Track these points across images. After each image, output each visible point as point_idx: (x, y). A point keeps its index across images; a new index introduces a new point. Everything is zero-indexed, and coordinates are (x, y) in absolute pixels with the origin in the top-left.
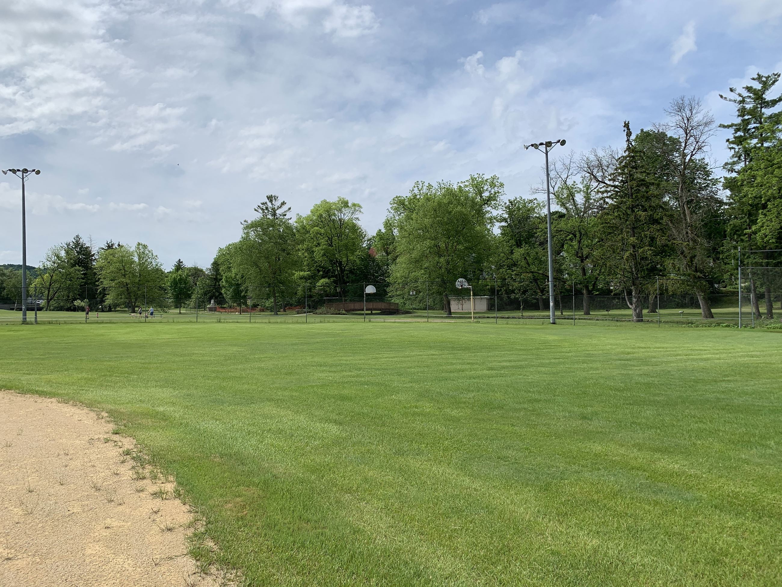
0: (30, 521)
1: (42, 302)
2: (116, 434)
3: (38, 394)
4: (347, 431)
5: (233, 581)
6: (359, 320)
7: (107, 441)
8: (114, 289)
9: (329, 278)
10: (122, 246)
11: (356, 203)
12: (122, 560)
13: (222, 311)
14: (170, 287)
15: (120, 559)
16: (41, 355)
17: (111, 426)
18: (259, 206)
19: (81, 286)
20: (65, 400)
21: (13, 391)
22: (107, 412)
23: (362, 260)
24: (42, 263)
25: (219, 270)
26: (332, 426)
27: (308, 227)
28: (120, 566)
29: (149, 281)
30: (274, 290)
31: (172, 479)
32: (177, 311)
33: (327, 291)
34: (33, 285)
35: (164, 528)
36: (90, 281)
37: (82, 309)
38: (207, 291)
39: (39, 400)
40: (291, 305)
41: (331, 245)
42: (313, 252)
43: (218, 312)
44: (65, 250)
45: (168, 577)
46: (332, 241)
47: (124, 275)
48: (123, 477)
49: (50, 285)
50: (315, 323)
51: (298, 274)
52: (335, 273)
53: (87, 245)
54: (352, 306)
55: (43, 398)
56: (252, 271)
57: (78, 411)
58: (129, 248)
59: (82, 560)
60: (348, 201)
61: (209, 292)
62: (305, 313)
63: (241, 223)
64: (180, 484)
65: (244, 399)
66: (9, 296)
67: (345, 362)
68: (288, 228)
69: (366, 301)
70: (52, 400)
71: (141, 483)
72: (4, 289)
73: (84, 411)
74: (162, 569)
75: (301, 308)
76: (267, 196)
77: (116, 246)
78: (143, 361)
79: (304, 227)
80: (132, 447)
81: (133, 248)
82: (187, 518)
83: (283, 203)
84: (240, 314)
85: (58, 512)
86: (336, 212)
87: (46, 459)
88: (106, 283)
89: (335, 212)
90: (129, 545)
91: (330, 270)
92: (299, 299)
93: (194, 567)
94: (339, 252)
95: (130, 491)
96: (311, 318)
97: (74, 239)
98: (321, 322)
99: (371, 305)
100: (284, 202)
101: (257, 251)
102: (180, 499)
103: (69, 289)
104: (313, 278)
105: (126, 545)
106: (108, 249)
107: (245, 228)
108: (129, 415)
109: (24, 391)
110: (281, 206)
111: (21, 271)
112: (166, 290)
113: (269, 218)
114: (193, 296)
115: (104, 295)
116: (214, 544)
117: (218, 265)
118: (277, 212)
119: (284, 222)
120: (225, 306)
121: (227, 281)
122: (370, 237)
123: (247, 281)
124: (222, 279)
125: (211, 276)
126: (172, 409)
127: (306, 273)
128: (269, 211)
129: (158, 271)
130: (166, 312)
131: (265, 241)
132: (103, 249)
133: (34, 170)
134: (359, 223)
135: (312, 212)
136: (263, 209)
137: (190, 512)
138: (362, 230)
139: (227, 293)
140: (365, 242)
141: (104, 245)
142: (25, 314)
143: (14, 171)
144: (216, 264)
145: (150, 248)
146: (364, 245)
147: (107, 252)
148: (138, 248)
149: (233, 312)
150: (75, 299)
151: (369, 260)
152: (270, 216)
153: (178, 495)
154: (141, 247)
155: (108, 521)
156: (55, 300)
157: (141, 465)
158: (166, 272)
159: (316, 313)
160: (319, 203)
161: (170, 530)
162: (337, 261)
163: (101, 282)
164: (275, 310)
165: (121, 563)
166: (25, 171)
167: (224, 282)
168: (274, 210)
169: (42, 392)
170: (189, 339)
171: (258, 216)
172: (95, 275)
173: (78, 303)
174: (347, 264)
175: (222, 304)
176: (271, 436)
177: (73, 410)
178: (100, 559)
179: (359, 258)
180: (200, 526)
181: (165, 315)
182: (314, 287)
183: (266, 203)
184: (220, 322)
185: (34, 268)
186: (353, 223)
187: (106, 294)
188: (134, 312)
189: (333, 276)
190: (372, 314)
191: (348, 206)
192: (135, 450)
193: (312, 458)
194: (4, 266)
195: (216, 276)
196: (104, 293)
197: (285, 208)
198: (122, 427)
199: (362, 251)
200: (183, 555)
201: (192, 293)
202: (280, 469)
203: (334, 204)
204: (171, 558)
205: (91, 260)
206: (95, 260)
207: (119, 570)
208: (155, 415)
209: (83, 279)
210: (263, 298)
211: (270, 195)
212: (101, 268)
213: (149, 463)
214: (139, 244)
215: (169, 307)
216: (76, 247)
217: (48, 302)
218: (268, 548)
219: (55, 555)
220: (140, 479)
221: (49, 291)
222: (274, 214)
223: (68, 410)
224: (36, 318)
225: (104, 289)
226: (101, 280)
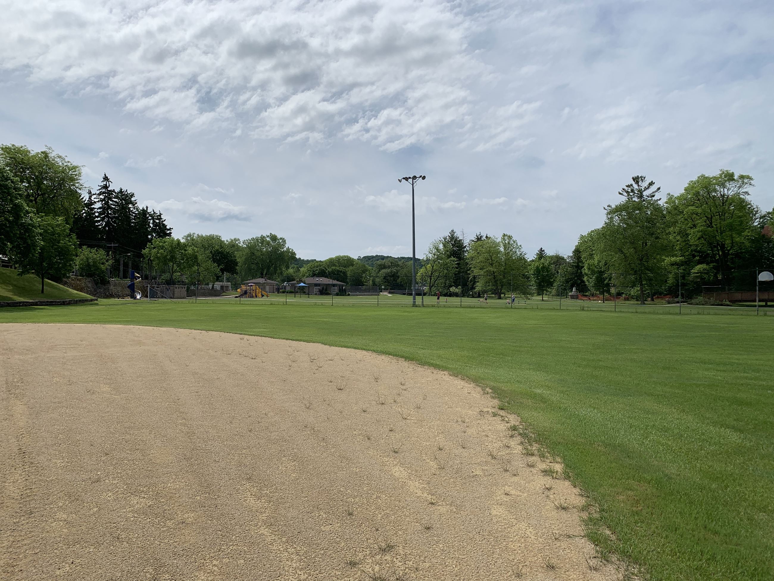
0: (443, 475)
1: (426, 289)
2: (502, 409)
3: (434, 366)
4: (751, 441)
5: (637, 576)
6: (750, 313)
7: (495, 415)
8: (482, 277)
9: (708, 264)
10: (490, 238)
11: (744, 174)
12: (524, 527)
13: (584, 299)
14: (533, 275)
15: (523, 525)
16: (430, 333)
17: (496, 402)
18: (624, 189)
19: (455, 274)
20: (455, 374)
21: (414, 362)
22: (491, 389)
23: (752, 241)
24: (425, 255)
25: (581, 257)
26: (730, 432)
27: (681, 207)
28: (523, 532)
29: (513, 270)
30: (640, 278)
31: (559, 460)
32: (540, 298)
33: (705, 278)
34: (419, 274)
35: (558, 506)
36: (462, 270)
37: (456, 295)
38: (569, 278)
39: (435, 372)
40: (661, 294)
41: (710, 226)
42: (687, 235)
43: (580, 299)
44: (443, 244)
45: (569, 554)
46: (711, 221)
47: (492, 264)
48: (514, 450)
49: (432, 274)
50: (691, 314)
51: (668, 260)
52: (715, 258)
53: (460, 238)
54: (738, 296)
55: (438, 370)
56: (616, 258)
57: (466, 385)
58: (495, 240)
59: (490, 518)
60: (733, 173)
61: (571, 279)
62: (678, 302)
63: (604, 208)
64: (567, 466)
65: (620, 390)
66: (402, 283)
67: (737, 361)
68: (657, 209)
69: (759, 291)
70: (444, 372)
71: (531, 459)
72: (398, 277)
73: (471, 385)
74: (562, 544)
75: (672, 297)
76: (633, 178)
77: (484, 238)
78: (515, 344)
79: (676, 208)
80: (517, 423)
81: (499, 240)
82: (580, 501)
83: (651, 184)
84: (604, 302)
85: (464, 472)
86: (718, 188)
87: (448, 423)
88: (476, 272)
89: (716, 188)
90: (529, 515)
91: (708, 254)
92: (670, 288)
93: (593, 552)
94: (721, 233)
95: (522, 464)
96: (686, 308)
97: (450, 233)
98: (699, 314)
99: (765, 296)
100: (652, 182)
101: (622, 236)
102: (570, 481)
103: (446, 277)
104: (688, 263)
105: (525, 514)
106: (477, 241)
107: (608, 214)
108: (510, 393)
109: (423, 363)
110: (649, 187)
111: (412, 262)
112: (529, 278)
113: (635, 201)
114: (555, 284)
115: (475, 283)
116: (610, 533)
117: (580, 252)
118: (645, 193)
119: (653, 204)
120: (587, 294)
121: (589, 269)
122: (764, 213)
123: (611, 268)
124: (584, 267)
125: (572, 264)
126: (548, 392)
127: (678, 258)
128: (635, 193)
129: (522, 259)
130: (529, 299)
131: (630, 226)
132: (473, 241)
133: (421, 176)
134: (748, 198)
135: (686, 190)
136: (628, 191)
137: (582, 496)
138: (752, 206)
139: (590, 281)
140: (757, 220)
141: (474, 238)
142: (414, 299)
143: (406, 179)
144: (577, 252)
145: (514, 239)
146: (756, 224)
147: (477, 243)
148: (504, 239)
149: (595, 300)
150: (451, 286)
151: (763, 242)
152: (636, 199)
153: (567, 477)
154: (506, 238)
155: (507, 489)
156: (435, 287)
157: (529, 442)
158: (529, 260)
159: (691, 304)
160: (695, 179)
161: (564, 509)
162: (718, 244)
163: (472, 271)
164: (642, 298)
165: (524, 530)
166: (414, 178)
167: (587, 270)
168: (641, 192)
169: (437, 365)
170: (555, 325)
171: (623, 199)
172: (467, 265)
173: (453, 289)
174: (731, 248)
175: (583, 292)
176: (656, 432)
177: (462, 383)
178: (505, 521)
179: (748, 239)
180: (593, 511)
181: (528, 302)
182: (689, 274)
183: (632, 185)
184: (583, 310)
185: (419, 260)
186: (740, 198)
187: (476, 282)
188: (500, 298)
189: (712, 262)
190: (766, 306)
191: (734, 180)
192: (521, 427)
193: (710, 464)
194: (398, 258)
195: (578, 263)
196: (474, 280)
197: (653, 188)
198: (506, 404)
199: (752, 230)
200: (581, 536)
201: (554, 280)
202: (673, 470)
203: (714, 178)
204: (569, 537)
205: (463, 251)
206: (466, 251)
207: (523, 535)
208: (533, 396)
209: (457, 268)
210: (628, 287)
211: (636, 175)
212: (472, 258)
213: (536, 441)
214: (504, 235)
215: (532, 294)
216: (451, 240)
217: (430, 289)
218: (671, 550)
219: (467, 509)
220: (529, 454)
221: (431, 279)
222: (641, 196)
223: (459, 383)
224: (423, 302)
225: (474, 277)
226: (472, 269)
